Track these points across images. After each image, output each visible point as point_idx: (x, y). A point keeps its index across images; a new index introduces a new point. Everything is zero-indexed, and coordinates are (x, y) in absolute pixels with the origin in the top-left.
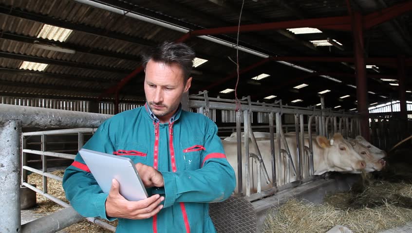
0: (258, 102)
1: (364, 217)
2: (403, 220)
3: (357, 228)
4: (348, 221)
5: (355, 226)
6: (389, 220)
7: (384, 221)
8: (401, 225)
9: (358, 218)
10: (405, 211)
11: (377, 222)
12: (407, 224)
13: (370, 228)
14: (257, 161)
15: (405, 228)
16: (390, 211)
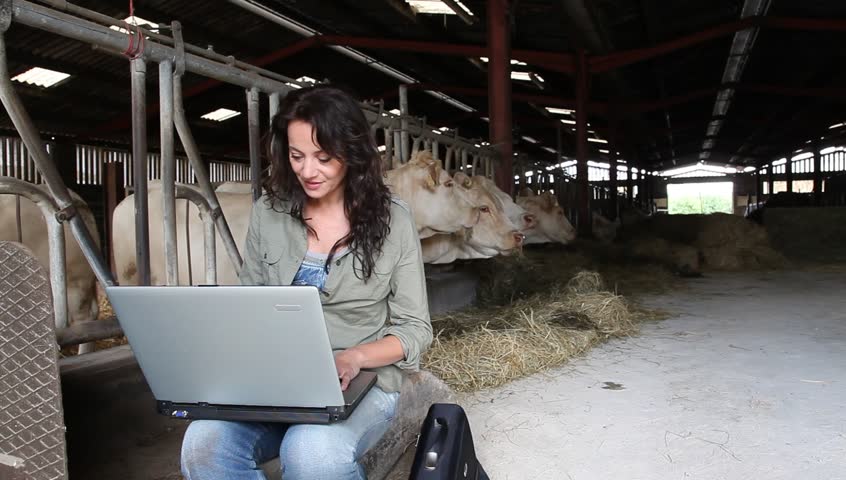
0: (210, 48)
1: (477, 350)
2: (562, 353)
3: (458, 377)
4: (436, 359)
5: (454, 371)
6: (534, 354)
7: (522, 358)
8: (559, 364)
9: (462, 352)
10: (567, 335)
11: (506, 358)
12: (572, 361)
13: (490, 372)
14: (204, 212)
15: (566, 369)
16: (538, 335)
